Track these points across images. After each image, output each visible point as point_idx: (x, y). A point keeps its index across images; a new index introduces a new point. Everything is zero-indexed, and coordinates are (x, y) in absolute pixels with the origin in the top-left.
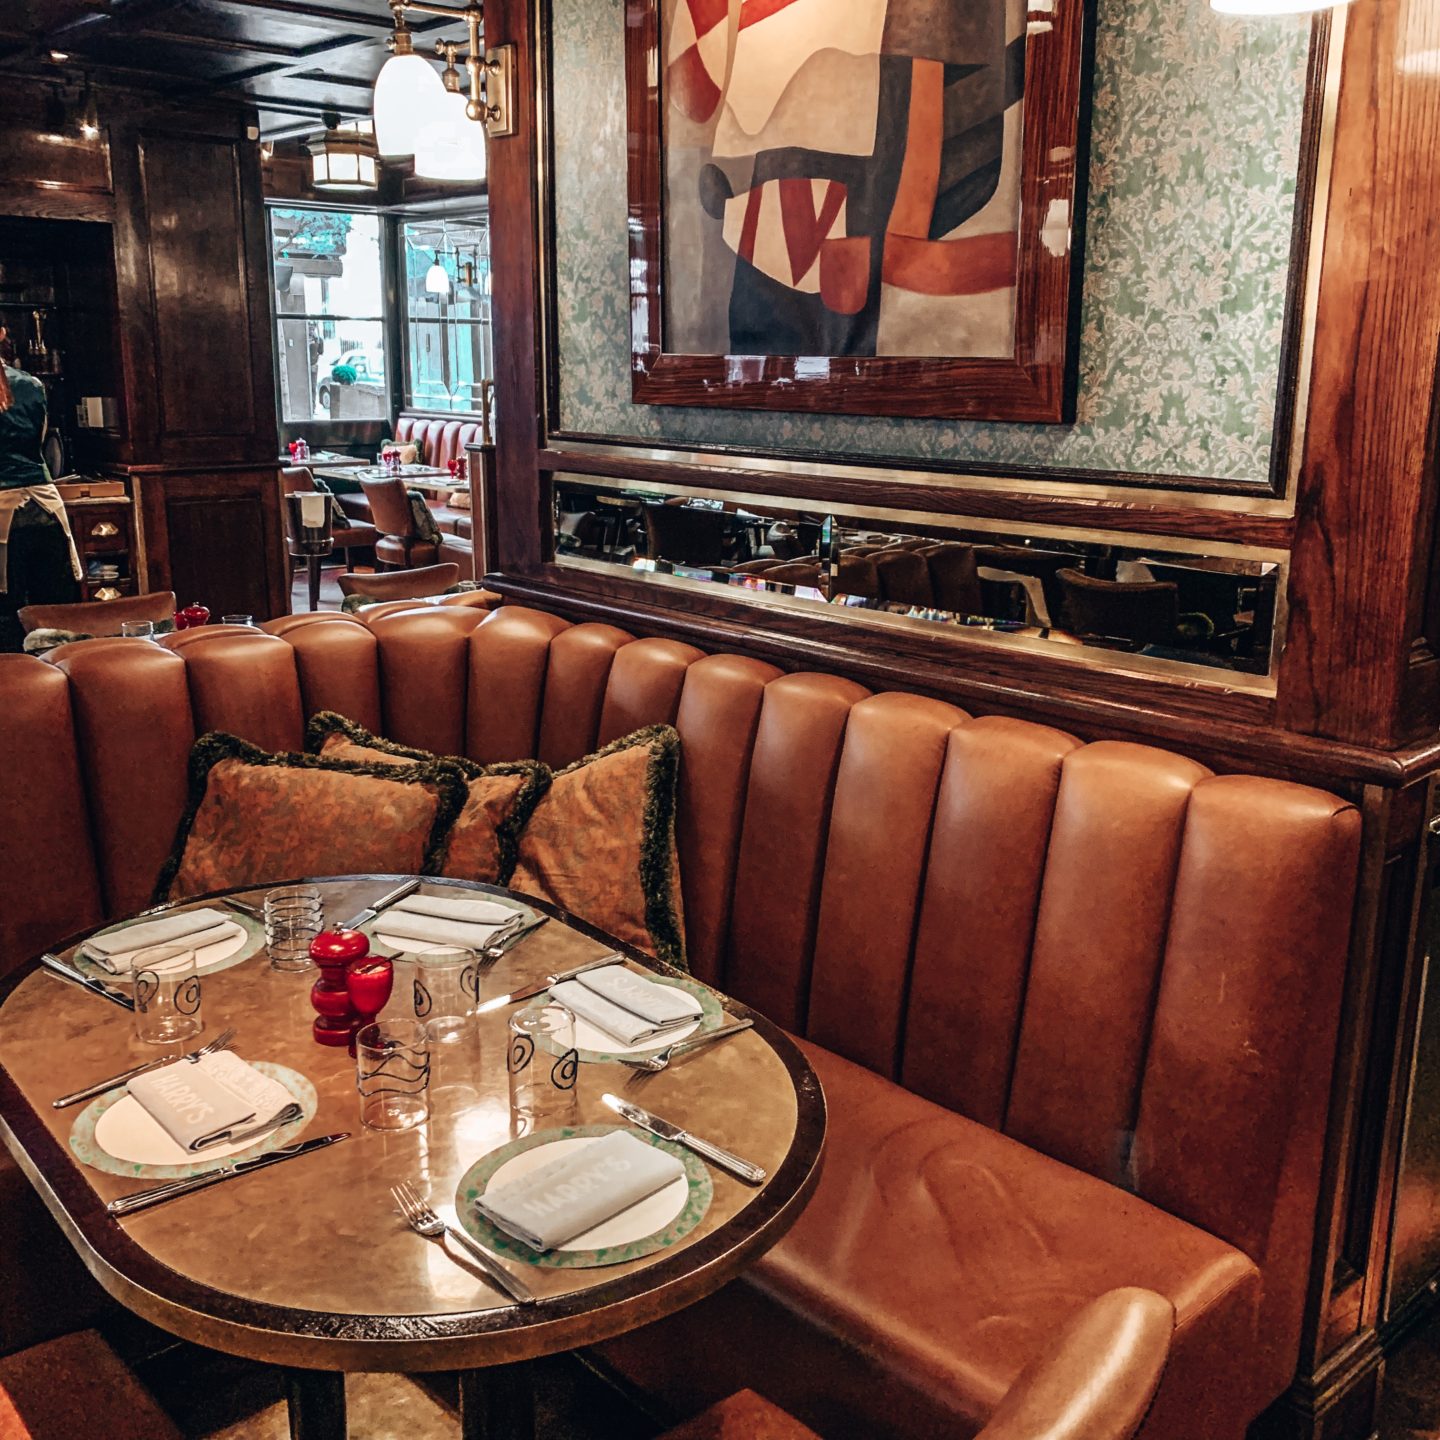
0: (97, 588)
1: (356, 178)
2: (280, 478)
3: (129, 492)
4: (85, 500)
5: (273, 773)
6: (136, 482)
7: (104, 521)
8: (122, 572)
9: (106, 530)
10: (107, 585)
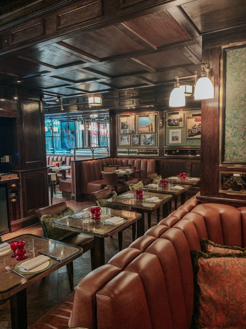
0: (12, 199)
1: (93, 102)
2: (47, 170)
3: (18, 176)
4: (10, 179)
5: (219, 261)
6: (20, 174)
7: (13, 184)
8: (17, 195)
9: (14, 185)
10: (14, 198)
